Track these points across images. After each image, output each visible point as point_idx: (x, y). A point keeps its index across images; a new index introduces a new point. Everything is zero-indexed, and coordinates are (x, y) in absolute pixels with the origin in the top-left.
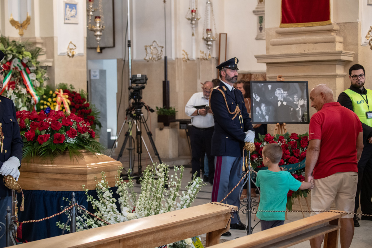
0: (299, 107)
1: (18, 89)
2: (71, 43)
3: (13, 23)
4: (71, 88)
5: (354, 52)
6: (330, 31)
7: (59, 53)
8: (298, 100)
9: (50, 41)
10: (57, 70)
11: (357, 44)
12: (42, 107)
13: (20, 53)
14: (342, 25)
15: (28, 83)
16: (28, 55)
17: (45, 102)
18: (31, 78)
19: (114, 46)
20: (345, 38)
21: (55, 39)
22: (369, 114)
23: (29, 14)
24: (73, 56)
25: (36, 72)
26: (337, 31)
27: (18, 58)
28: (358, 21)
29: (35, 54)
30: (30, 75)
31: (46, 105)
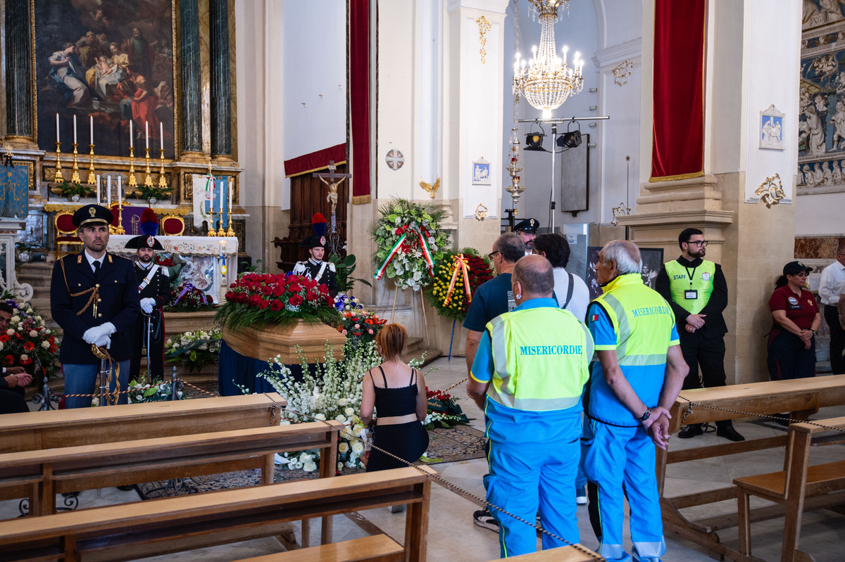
0: (649, 280)
1: (412, 253)
2: (481, 205)
3: (423, 185)
4: (475, 253)
5: (733, 212)
6: (702, 184)
7: (464, 216)
8: (649, 272)
9: (455, 204)
10: (461, 234)
11: (738, 201)
12: (440, 272)
13: (420, 216)
14: (720, 176)
15: (425, 246)
16: (427, 218)
17: (444, 267)
18: (430, 242)
19: (587, 209)
20: (723, 193)
21: (460, 201)
22: (688, 294)
23: (439, 177)
24: (483, 219)
25: (435, 236)
26: (714, 184)
27: (417, 222)
28: (739, 170)
29: (436, 217)
30: (430, 239)
31: (445, 270)
